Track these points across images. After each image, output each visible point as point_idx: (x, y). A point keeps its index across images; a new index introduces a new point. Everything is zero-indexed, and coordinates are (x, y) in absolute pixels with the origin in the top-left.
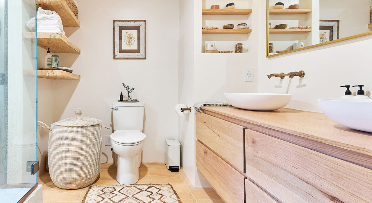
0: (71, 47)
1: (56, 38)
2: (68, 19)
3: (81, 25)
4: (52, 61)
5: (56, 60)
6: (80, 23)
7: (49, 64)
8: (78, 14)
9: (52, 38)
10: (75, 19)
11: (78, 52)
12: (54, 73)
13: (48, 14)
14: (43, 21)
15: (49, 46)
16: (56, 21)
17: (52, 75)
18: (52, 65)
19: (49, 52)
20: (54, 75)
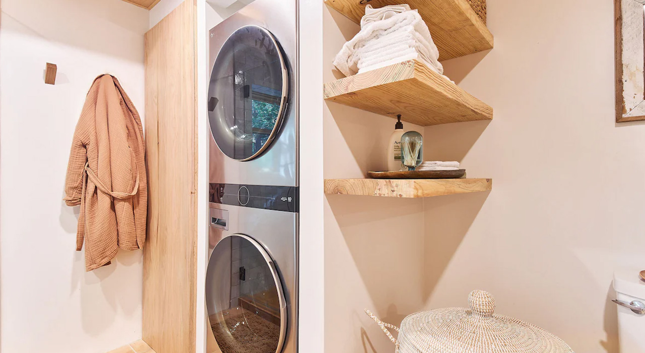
0: (458, 104)
1: (402, 79)
2: (456, 30)
3: (496, 43)
4: (402, 149)
5: (413, 146)
6: (493, 37)
7: (397, 158)
8: (487, 16)
9: (390, 81)
10: (474, 22)
11: (485, 116)
12: (395, 189)
13: (387, 17)
14: (374, 41)
15: (400, 109)
16: (406, 30)
17: (390, 195)
18: (403, 158)
19: (399, 126)
20: (394, 194)
